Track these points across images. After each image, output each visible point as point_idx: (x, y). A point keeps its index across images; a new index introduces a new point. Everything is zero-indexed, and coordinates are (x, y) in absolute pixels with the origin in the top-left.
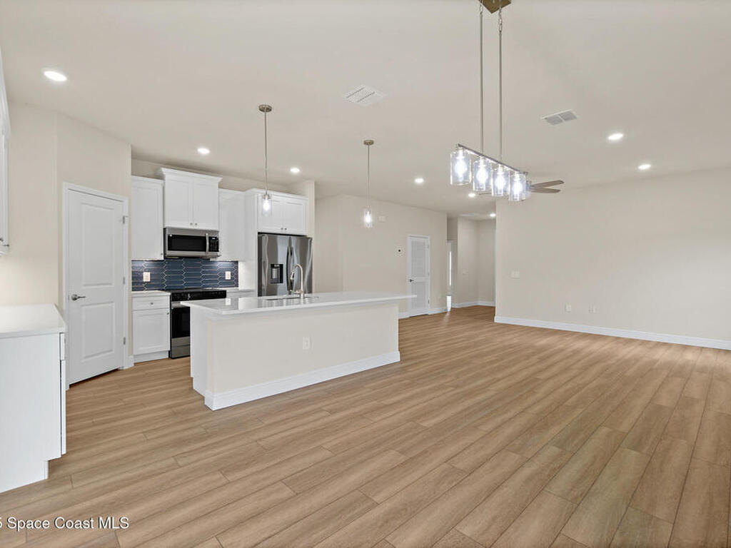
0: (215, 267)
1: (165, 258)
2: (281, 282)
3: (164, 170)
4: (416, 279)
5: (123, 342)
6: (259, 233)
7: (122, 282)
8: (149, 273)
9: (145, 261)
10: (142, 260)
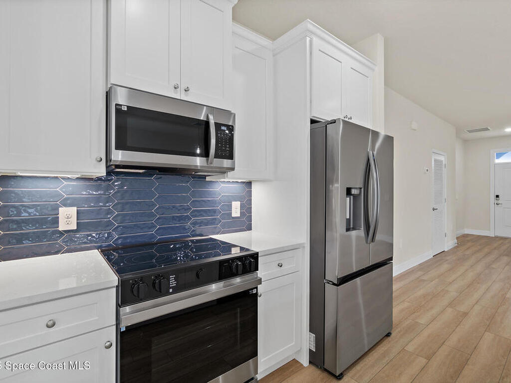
1: (109, 173)
6: (313, 122)
8: (74, 210)
9: (64, 178)
10: (57, 178)
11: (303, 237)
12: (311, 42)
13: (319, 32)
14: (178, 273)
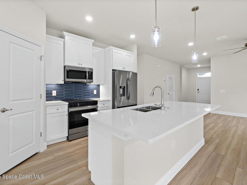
0: (89, 88)
1: (65, 83)
2: (124, 95)
3: (65, 33)
4: (171, 93)
5: (40, 135)
6: (113, 70)
7: (40, 97)
8: (56, 91)
9: (53, 84)
10: (52, 84)
11: (110, 98)
12: (112, 51)
13: (114, 48)
14: (80, 103)
